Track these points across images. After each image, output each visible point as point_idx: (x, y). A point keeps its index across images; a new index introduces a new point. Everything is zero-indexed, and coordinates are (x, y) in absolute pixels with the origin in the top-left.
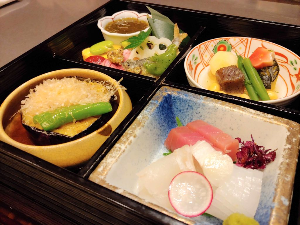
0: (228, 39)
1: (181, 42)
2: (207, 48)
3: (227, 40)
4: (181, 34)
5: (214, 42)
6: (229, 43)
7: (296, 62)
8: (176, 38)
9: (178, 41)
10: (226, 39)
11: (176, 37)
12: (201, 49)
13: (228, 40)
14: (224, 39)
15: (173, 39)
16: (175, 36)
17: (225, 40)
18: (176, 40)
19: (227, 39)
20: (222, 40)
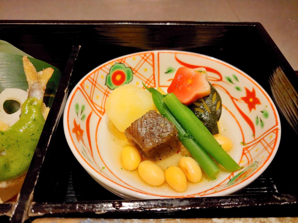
0: (124, 60)
1: (45, 88)
2: (94, 84)
3: (122, 62)
4: (41, 73)
5: (104, 71)
6: (127, 66)
7: (236, 78)
8: (33, 85)
9: (40, 89)
10: (120, 61)
11: (32, 83)
12: (85, 88)
13: (124, 62)
14: (117, 62)
15: (28, 88)
16: (30, 80)
17: (120, 63)
18: (35, 87)
19: (122, 60)
20: (114, 63)
